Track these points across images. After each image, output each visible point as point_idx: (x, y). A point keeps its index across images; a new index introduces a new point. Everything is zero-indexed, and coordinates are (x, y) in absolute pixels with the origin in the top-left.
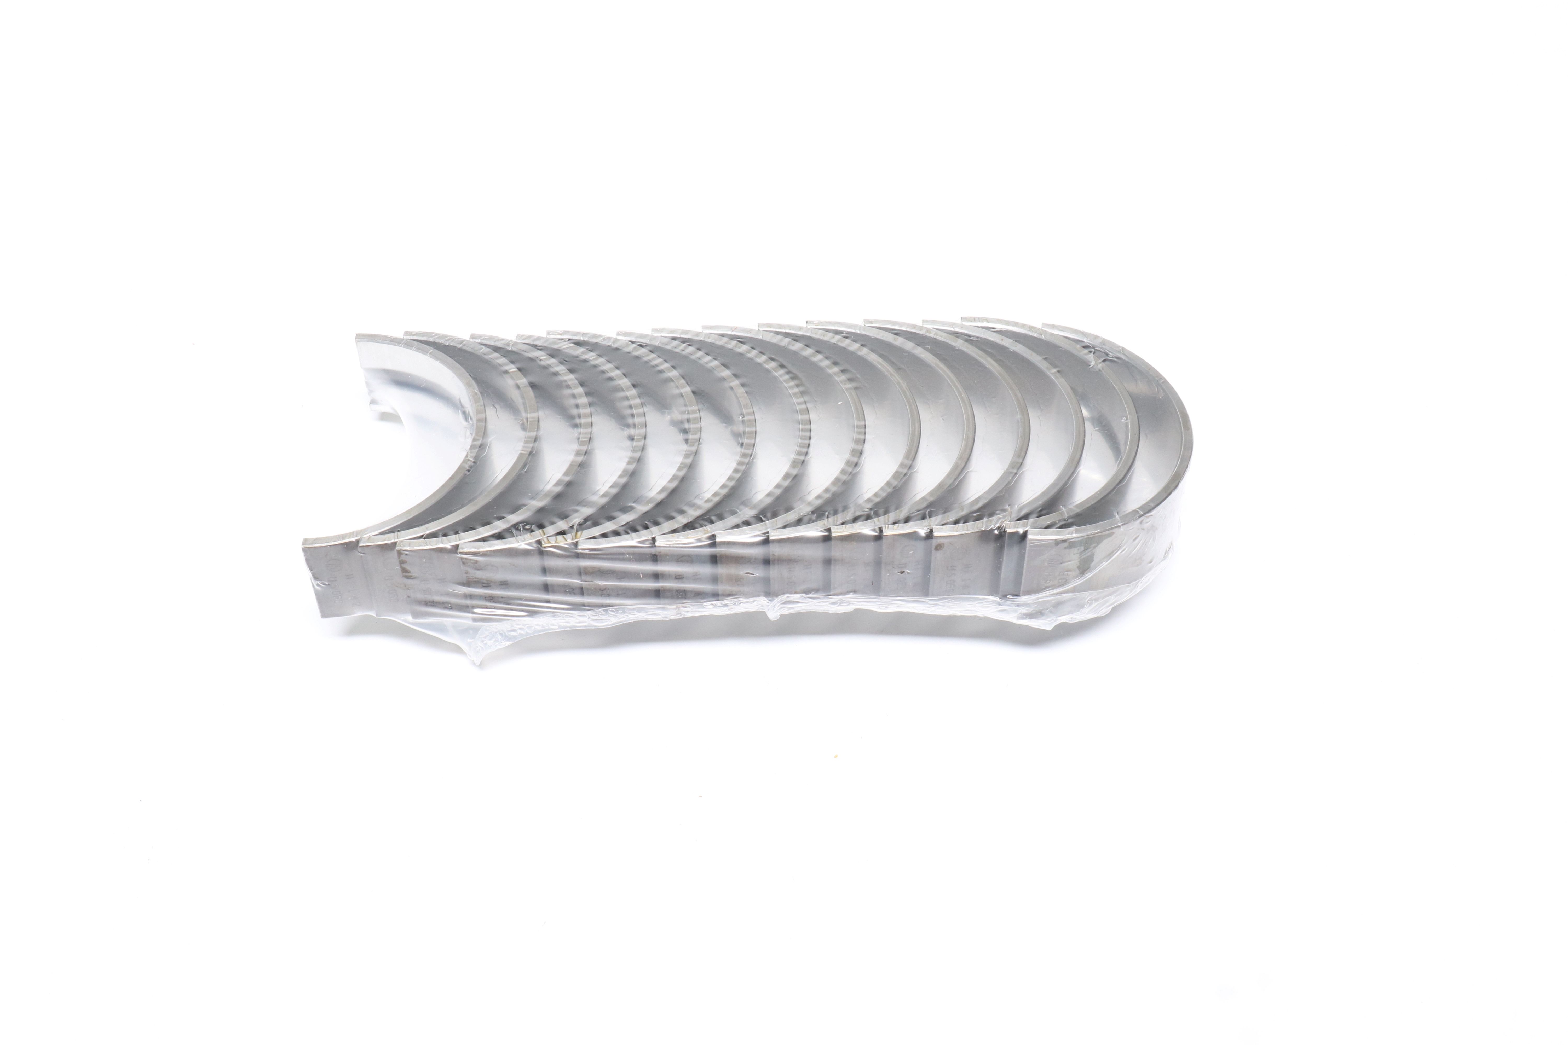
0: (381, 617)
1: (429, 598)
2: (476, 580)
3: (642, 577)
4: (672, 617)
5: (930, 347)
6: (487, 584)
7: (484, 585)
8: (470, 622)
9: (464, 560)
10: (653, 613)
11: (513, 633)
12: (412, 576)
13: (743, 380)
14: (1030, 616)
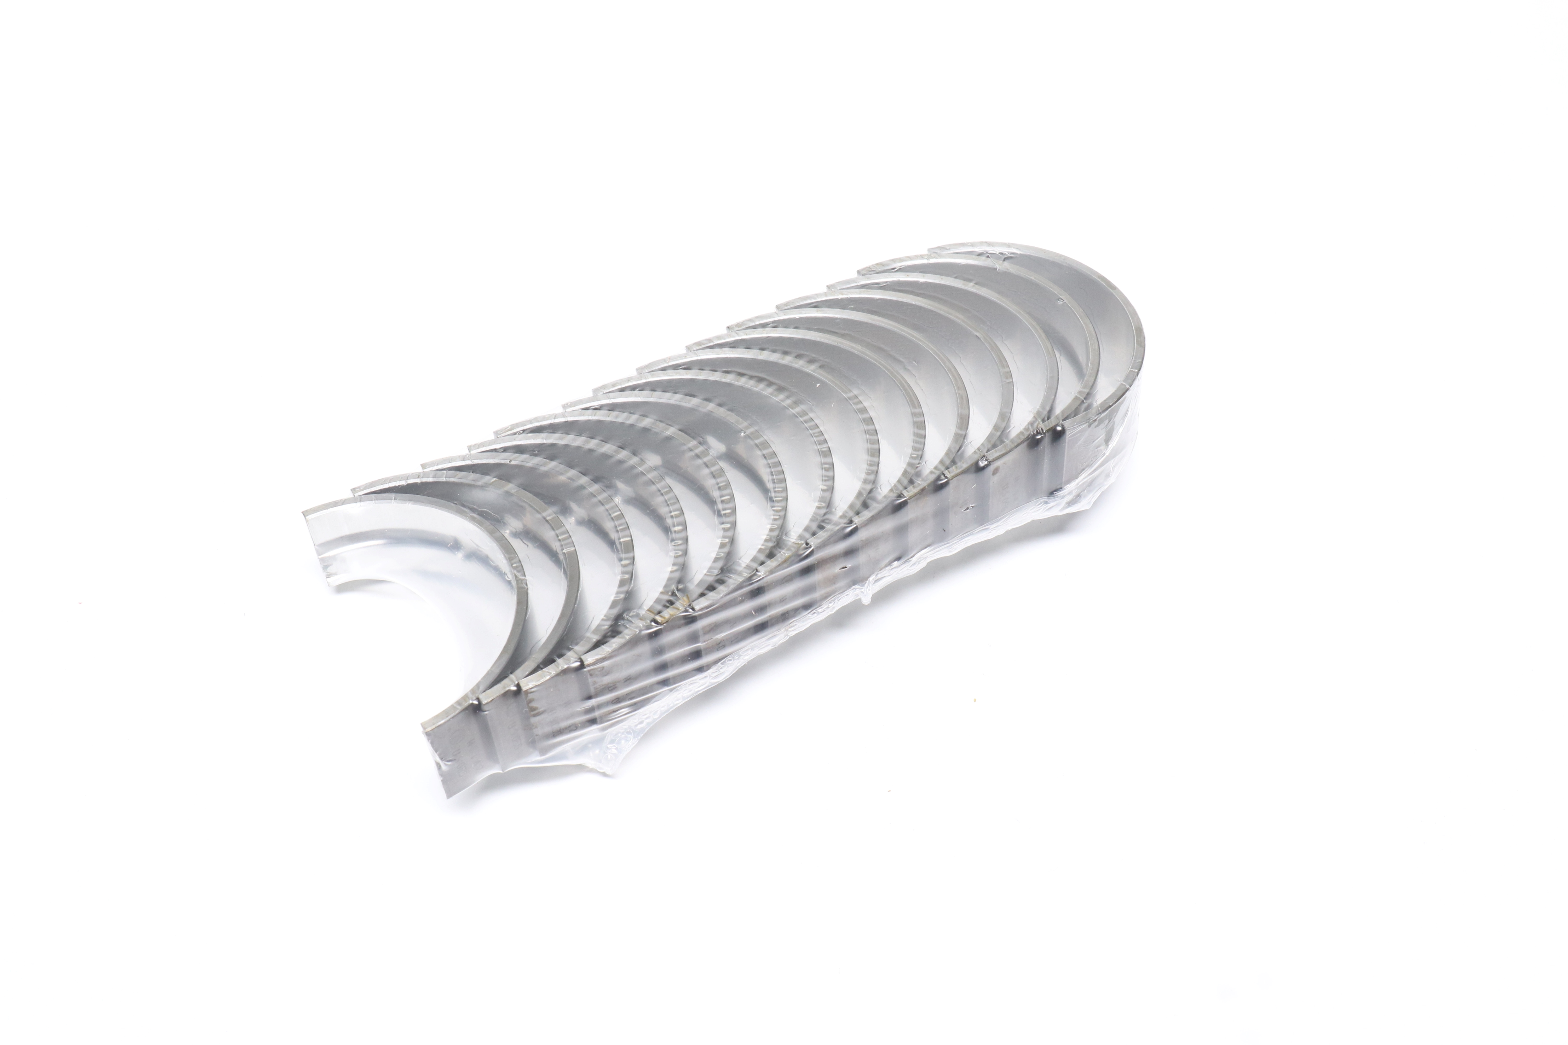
0: (506, 771)
1: (556, 727)
2: (603, 687)
3: (754, 613)
4: (781, 642)
5: (852, 306)
6: (611, 688)
7: (610, 689)
8: (598, 734)
9: (592, 672)
10: (765, 645)
11: (640, 726)
12: (539, 712)
13: (717, 401)
14: (1070, 503)
